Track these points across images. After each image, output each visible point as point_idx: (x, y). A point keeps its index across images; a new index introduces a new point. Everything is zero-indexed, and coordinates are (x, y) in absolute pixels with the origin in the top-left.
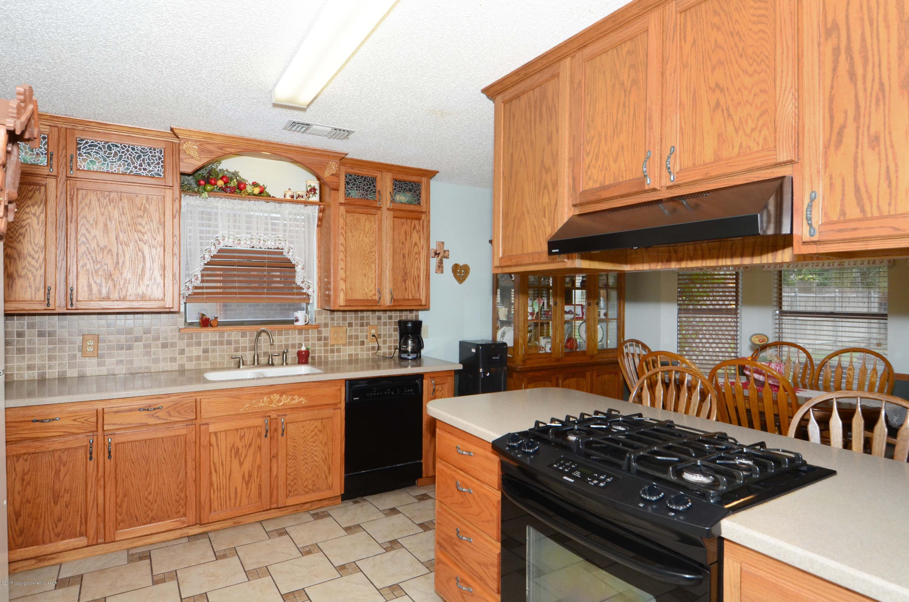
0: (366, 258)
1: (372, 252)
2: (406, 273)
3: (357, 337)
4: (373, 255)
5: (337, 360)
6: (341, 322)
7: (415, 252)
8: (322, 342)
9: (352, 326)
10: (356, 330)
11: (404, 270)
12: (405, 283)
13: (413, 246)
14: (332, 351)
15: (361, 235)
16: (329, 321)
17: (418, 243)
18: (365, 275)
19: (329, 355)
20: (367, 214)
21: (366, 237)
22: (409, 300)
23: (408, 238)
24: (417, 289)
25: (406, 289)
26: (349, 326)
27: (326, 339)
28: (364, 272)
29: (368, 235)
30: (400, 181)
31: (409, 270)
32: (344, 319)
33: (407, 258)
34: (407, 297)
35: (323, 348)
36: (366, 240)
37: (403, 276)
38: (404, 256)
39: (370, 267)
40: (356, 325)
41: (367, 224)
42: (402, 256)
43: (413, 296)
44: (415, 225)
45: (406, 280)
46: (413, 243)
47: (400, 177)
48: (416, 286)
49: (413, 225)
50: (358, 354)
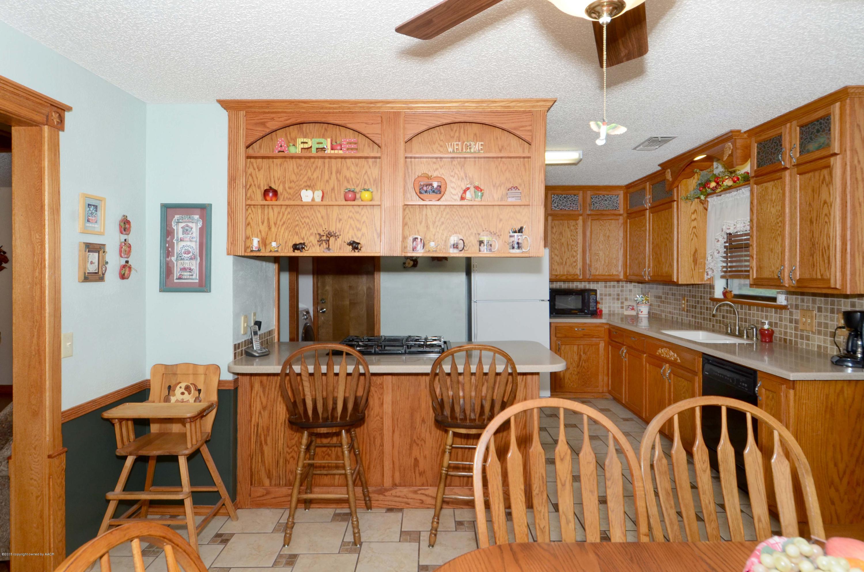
0: (773, 231)
1: (778, 223)
2: (813, 245)
3: (826, 326)
4: (780, 227)
5: (806, 349)
6: (810, 305)
7: (824, 214)
8: (793, 325)
9: (821, 312)
10: (826, 316)
11: (811, 240)
12: (813, 258)
13: (822, 205)
14: (802, 338)
15: (769, 206)
16: (799, 302)
17: (828, 201)
18: (772, 251)
19: (799, 340)
20: (774, 180)
21: (773, 206)
22: (816, 279)
23: (816, 196)
24: (827, 265)
25: (814, 265)
26: (818, 312)
27: (797, 322)
28: (771, 246)
29: (775, 204)
30: (806, 125)
31: (817, 240)
32: (814, 302)
33: (814, 224)
34: (815, 277)
35: (793, 332)
36: (773, 210)
37: (811, 248)
38: (811, 222)
39: (776, 240)
40: (826, 311)
41: (775, 191)
42: (809, 223)
43: (822, 275)
44: (824, 177)
45: (814, 252)
46: (822, 202)
47: (805, 120)
48: (826, 261)
49: (822, 177)
50: (827, 347)
